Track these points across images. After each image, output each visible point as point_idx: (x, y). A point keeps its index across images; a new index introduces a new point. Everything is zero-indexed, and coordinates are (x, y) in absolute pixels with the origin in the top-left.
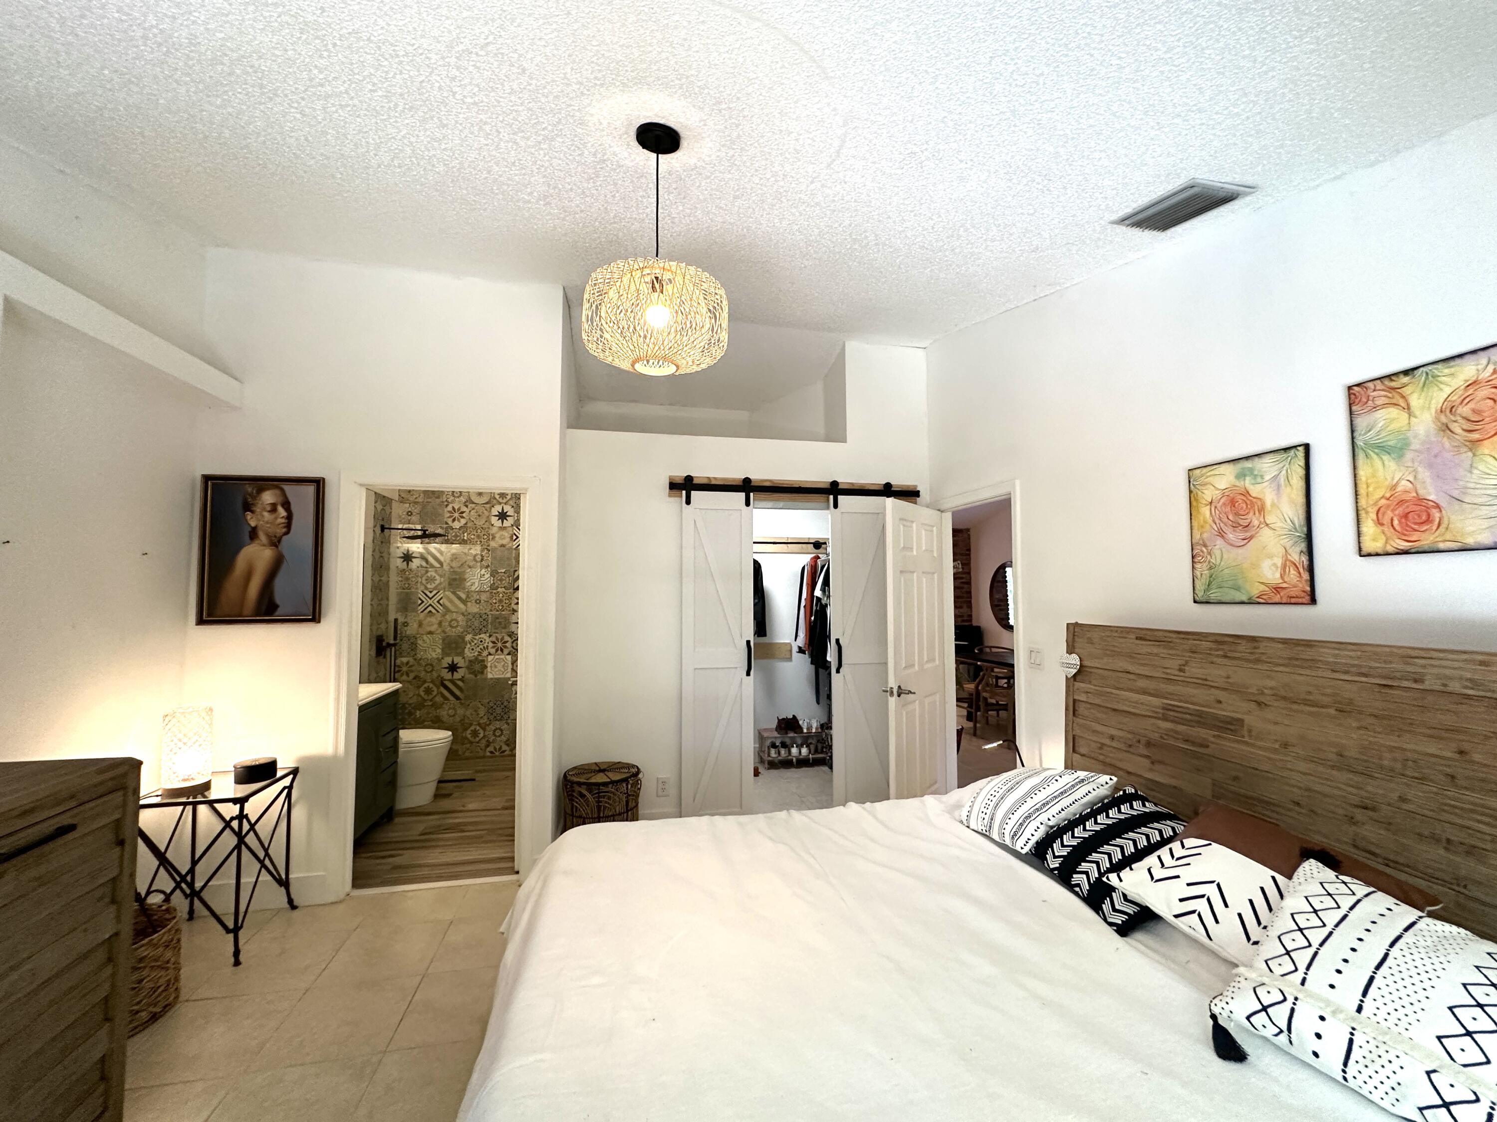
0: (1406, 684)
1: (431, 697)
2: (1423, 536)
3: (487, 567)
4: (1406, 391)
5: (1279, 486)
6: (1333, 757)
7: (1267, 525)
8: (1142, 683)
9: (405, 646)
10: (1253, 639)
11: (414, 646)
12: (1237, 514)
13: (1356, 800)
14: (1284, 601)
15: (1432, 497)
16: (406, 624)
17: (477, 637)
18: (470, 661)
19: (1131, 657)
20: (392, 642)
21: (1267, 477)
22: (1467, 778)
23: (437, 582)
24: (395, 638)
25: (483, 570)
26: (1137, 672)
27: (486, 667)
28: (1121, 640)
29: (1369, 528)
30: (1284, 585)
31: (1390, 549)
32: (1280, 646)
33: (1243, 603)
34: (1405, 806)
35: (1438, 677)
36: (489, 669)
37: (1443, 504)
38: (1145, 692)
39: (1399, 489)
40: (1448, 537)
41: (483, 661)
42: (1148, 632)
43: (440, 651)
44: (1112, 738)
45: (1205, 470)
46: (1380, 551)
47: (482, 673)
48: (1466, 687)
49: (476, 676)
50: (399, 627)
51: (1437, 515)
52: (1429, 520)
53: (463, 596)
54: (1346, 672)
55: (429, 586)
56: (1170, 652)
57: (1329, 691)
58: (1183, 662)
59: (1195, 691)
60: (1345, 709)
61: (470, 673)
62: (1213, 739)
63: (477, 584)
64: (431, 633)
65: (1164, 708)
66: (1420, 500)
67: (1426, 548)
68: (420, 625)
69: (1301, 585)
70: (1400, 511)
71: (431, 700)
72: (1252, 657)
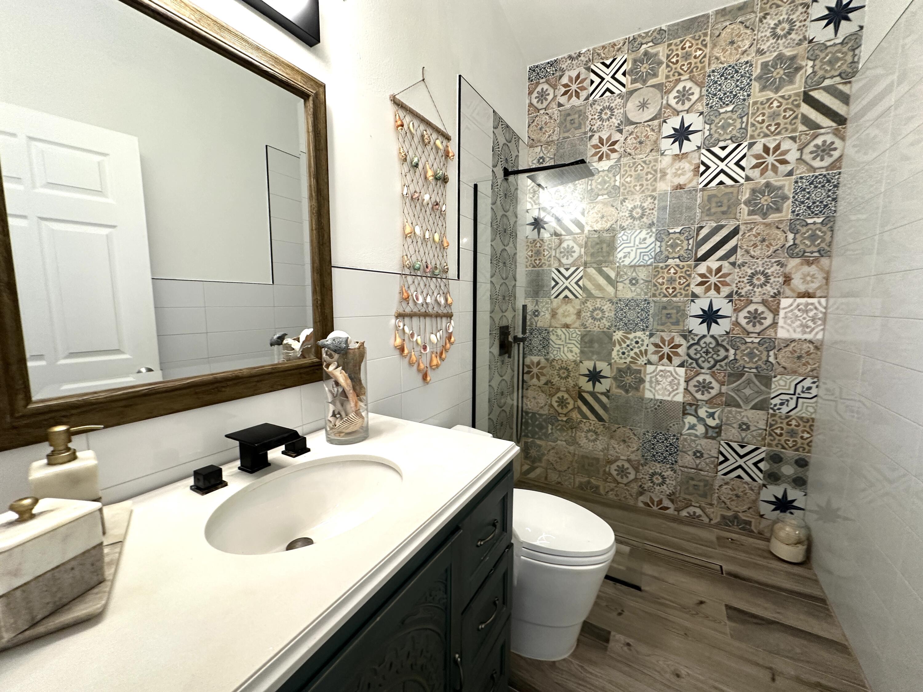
1: (565, 411)
3: (652, 225)
9: (536, 342)
11: (546, 344)
16: (536, 313)
17: (631, 336)
18: (620, 370)
20: (520, 335)
23: (576, 255)
24: (524, 332)
25: (644, 232)
27: (642, 381)
36: (647, 385)
41: (639, 372)
43: (578, 351)
47: (637, 389)
49: (627, 391)
50: (528, 317)
53: (613, 275)
55: (564, 261)
61: (619, 387)
63: (632, 255)
64: (567, 326)
68: (554, 314)
71: (565, 415)
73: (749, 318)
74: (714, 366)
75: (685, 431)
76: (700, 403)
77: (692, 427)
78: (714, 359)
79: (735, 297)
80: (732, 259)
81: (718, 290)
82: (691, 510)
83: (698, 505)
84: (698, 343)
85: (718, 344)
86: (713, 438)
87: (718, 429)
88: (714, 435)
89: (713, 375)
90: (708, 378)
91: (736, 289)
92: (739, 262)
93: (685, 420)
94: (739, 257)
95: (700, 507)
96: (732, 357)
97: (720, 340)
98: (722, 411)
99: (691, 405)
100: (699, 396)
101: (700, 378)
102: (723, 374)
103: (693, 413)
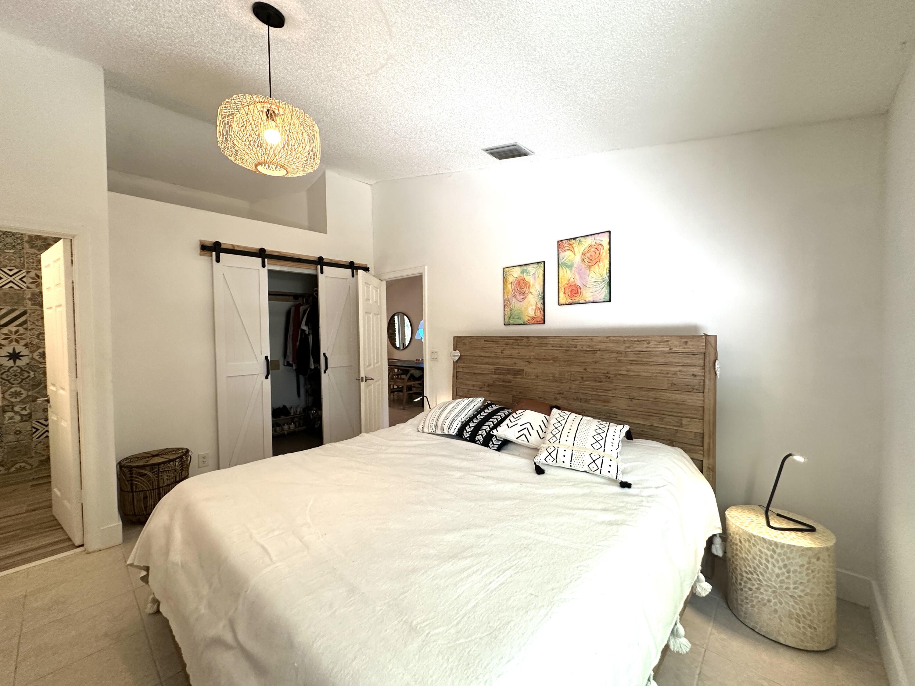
0: (572, 349)
2: (576, 298)
4: (574, 245)
5: (535, 278)
6: (551, 378)
7: (531, 293)
8: (486, 360)
10: (528, 337)
12: (521, 288)
13: (557, 392)
14: (535, 323)
15: (579, 285)
19: (482, 349)
21: (531, 274)
22: (586, 377)
26: (485, 355)
28: (478, 342)
29: (562, 295)
30: (536, 317)
31: (567, 303)
32: (537, 339)
33: (521, 324)
34: (571, 391)
35: (581, 345)
37: (581, 287)
38: (487, 364)
39: (570, 281)
40: (582, 299)
42: (489, 338)
44: (474, 386)
45: (510, 269)
46: (564, 304)
48: (587, 348)
51: (580, 291)
52: (577, 293)
54: (556, 347)
56: (498, 345)
57: (551, 354)
58: (503, 349)
59: (506, 361)
60: (555, 360)
62: (512, 379)
65: (495, 369)
66: (576, 285)
67: (577, 302)
69: (540, 316)
70: (570, 289)
72: (528, 344)
73: (40, 355)
74: (21, 382)
75: (5, 422)
76: (14, 404)
77: (11, 418)
78: (21, 378)
79: (30, 345)
80: (25, 326)
81: (17, 342)
82: (17, 466)
83: (22, 461)
84: (8, 371)
85: (22, 370)
86: (26, 421)
87: (30, 415)
88: (28, 419)
89: (22, 387)
90: (18, 389)
91: (29, 342)
92: (30, 328)
93: (5, 415)
94: (29, 325)
95: (24, 462)
96: (33, 376)
97: (23, 368)
98: (31, 405)
99: (8, 406)
100: (13, 400)
101: (13, 390)
102: (28, 385)
103: (10, 410)
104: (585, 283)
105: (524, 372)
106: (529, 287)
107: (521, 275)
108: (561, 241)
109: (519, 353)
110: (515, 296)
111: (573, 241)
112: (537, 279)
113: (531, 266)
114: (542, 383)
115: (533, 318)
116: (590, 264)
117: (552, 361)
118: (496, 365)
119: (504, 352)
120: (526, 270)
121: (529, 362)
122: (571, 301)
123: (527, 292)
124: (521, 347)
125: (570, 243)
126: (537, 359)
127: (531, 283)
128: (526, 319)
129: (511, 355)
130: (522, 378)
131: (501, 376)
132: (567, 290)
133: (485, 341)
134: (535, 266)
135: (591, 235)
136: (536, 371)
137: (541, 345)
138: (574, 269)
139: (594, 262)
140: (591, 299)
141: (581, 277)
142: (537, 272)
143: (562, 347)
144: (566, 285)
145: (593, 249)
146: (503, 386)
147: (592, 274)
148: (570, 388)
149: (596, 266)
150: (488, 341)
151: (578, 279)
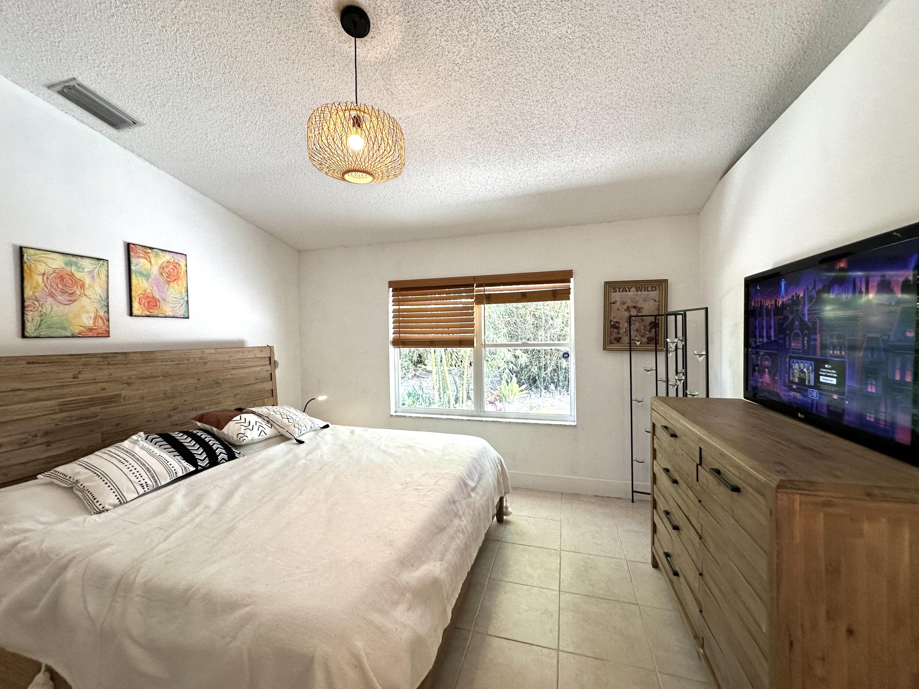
2: (155, 311)
5: (93, 278)
7: (85, 295)
12: (65, 286)
14: (97, 335)
15: (157, 297)
19: (22, 378)
26: (29, 387)
29: (135, 305)
30: (95, 328)
31: (143, 314)
33: (68, 337)
37: (160, 300)
38: (37, 400)
39: (147, 292)
40: (162, 312)
45: (38, 252)
46: (140, 315)
48: (199, 360)
51: (159, 304)
52: (156, 306)
54: (167, 362)
56: (65, 368)
58: (77, 373)
59: (86, 388)
60: (166, 375)
62: (99, 411)
65: (60, 405)
66: (154, 298)
67: (155, 315)
69: (102, 328)
70: (147, 300)
104: (164, 297)
105: (122, 397)
106: (83, 286)
107: (66, 267)
108: (134, 244)
109: (111, 375)
110: (52, 295)
111: (150, 251)
112: (98, 280)
113: (87, 260)
114: (151, 404)
115: (91, 330)
116: (169, 279)
117: (161, 378)
118: (60, 398)
119: (80, 376)
120: (76, 264)
121: (128, 384)
122: (148, 314)
123: (78, 292)
124: (115, 366)
125: (146, 250)
126: (141, 378)
127: (87, 281)
128: (77, 330)
129: (95, 379)
130: (117, 406)
131: (74, 413)
132: (143, 301)
133: (28, 363)
134: (93, 261)
135: (169, 252)
136: (140, 392)
137: (145, 361)
138: (150, 280)
139: (173, 278)
140: (171, 314)
141: (159, 290)
142: (96, 270)
143: (173, 361)
144: (141, 295)
145: (171, 266)
146: (82, 425)
147: (171, 290)
148: (185, 401)
149: (175, 282)
150: (39, 363)
151: (156, 291)
